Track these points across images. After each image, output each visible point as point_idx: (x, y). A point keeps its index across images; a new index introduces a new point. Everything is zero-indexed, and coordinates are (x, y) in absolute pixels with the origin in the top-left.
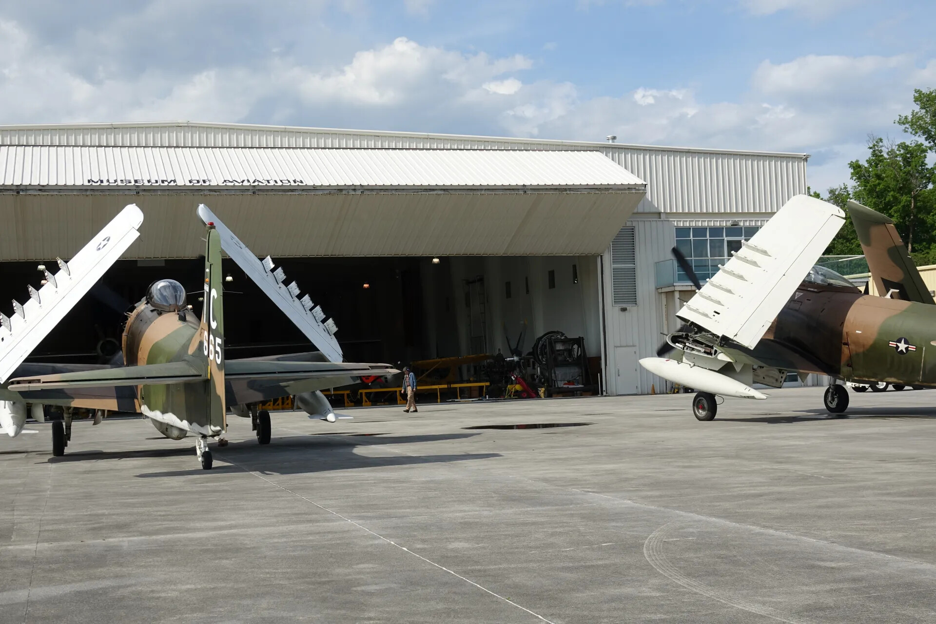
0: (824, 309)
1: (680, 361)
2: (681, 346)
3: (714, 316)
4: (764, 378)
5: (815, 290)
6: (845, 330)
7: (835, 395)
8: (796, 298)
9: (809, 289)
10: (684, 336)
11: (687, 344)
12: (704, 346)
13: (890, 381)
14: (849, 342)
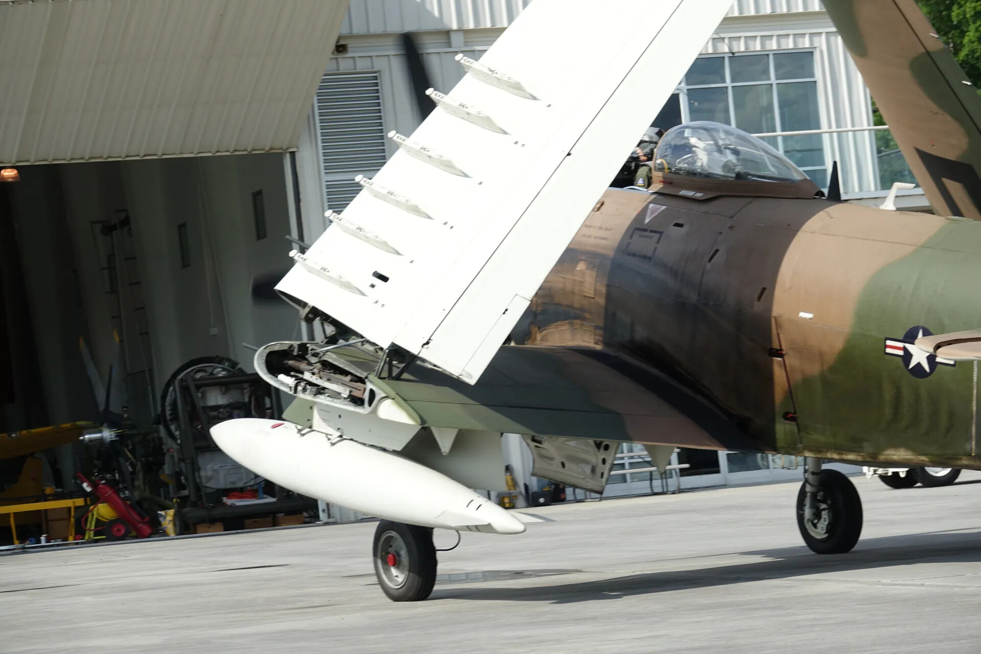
0: (717, 251)
1: (306, 426)
2: (290, 381)
3: (373, 286)
4: (563, 465)
5: (699, 195)
6: (776, 311)
7: (824, 501)
8: (647, 221)
9: (683, 193)
10: (295, 353)
11: (307, 376)
12: (349, 378)
13: (895, 458)
14: (784, 347)
